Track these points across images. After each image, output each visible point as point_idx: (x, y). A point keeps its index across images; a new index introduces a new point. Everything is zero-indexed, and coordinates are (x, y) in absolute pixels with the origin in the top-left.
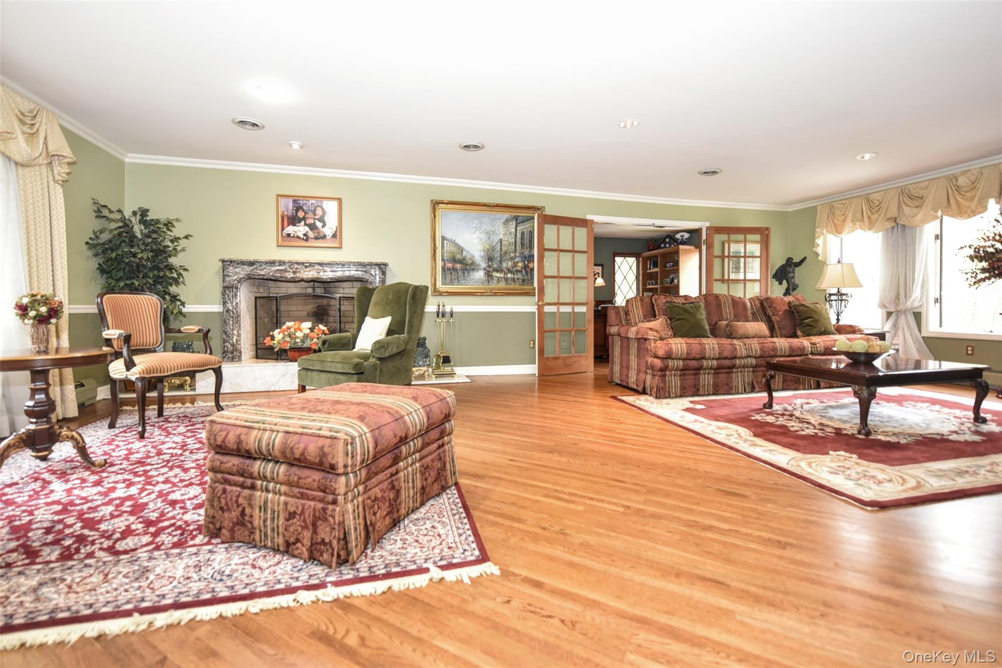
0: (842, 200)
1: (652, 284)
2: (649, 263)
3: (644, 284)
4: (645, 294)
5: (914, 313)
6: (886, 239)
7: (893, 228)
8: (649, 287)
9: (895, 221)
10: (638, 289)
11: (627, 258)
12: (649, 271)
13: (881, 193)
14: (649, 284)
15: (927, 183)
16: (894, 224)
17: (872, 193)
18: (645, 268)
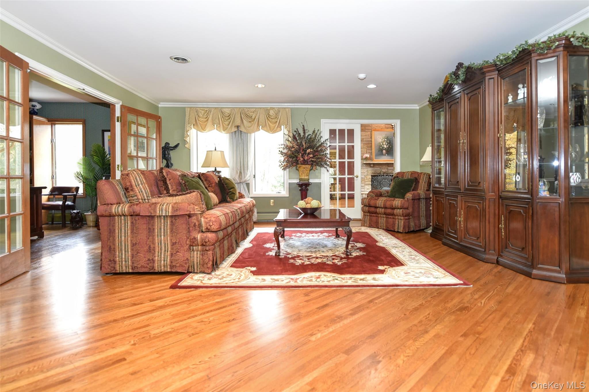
0: (204, 108)
5: (246, 183)
6: (231, 139)
7: (235, 132)
9: (238, 128)
13: (230, 109)
15: (254, 109)
16: (236, 129)
17: (224, 108)
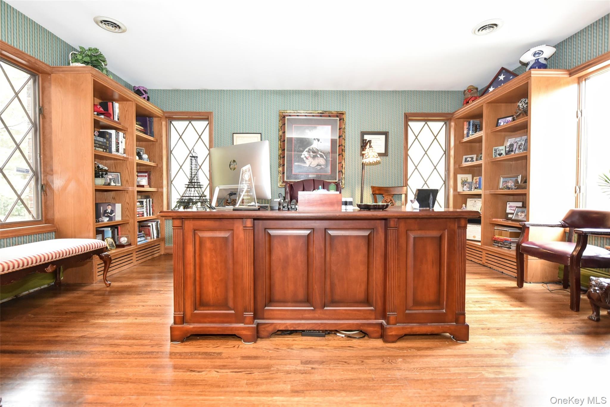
1: (472, 160)
2: (466, 127)
3: (457, 161)
4: (460, 177)
8: (465, 164)
10: (448, 170)
11: (429, 123)
12: (466, 139)
14: (466, 161)
18: (459, 135)
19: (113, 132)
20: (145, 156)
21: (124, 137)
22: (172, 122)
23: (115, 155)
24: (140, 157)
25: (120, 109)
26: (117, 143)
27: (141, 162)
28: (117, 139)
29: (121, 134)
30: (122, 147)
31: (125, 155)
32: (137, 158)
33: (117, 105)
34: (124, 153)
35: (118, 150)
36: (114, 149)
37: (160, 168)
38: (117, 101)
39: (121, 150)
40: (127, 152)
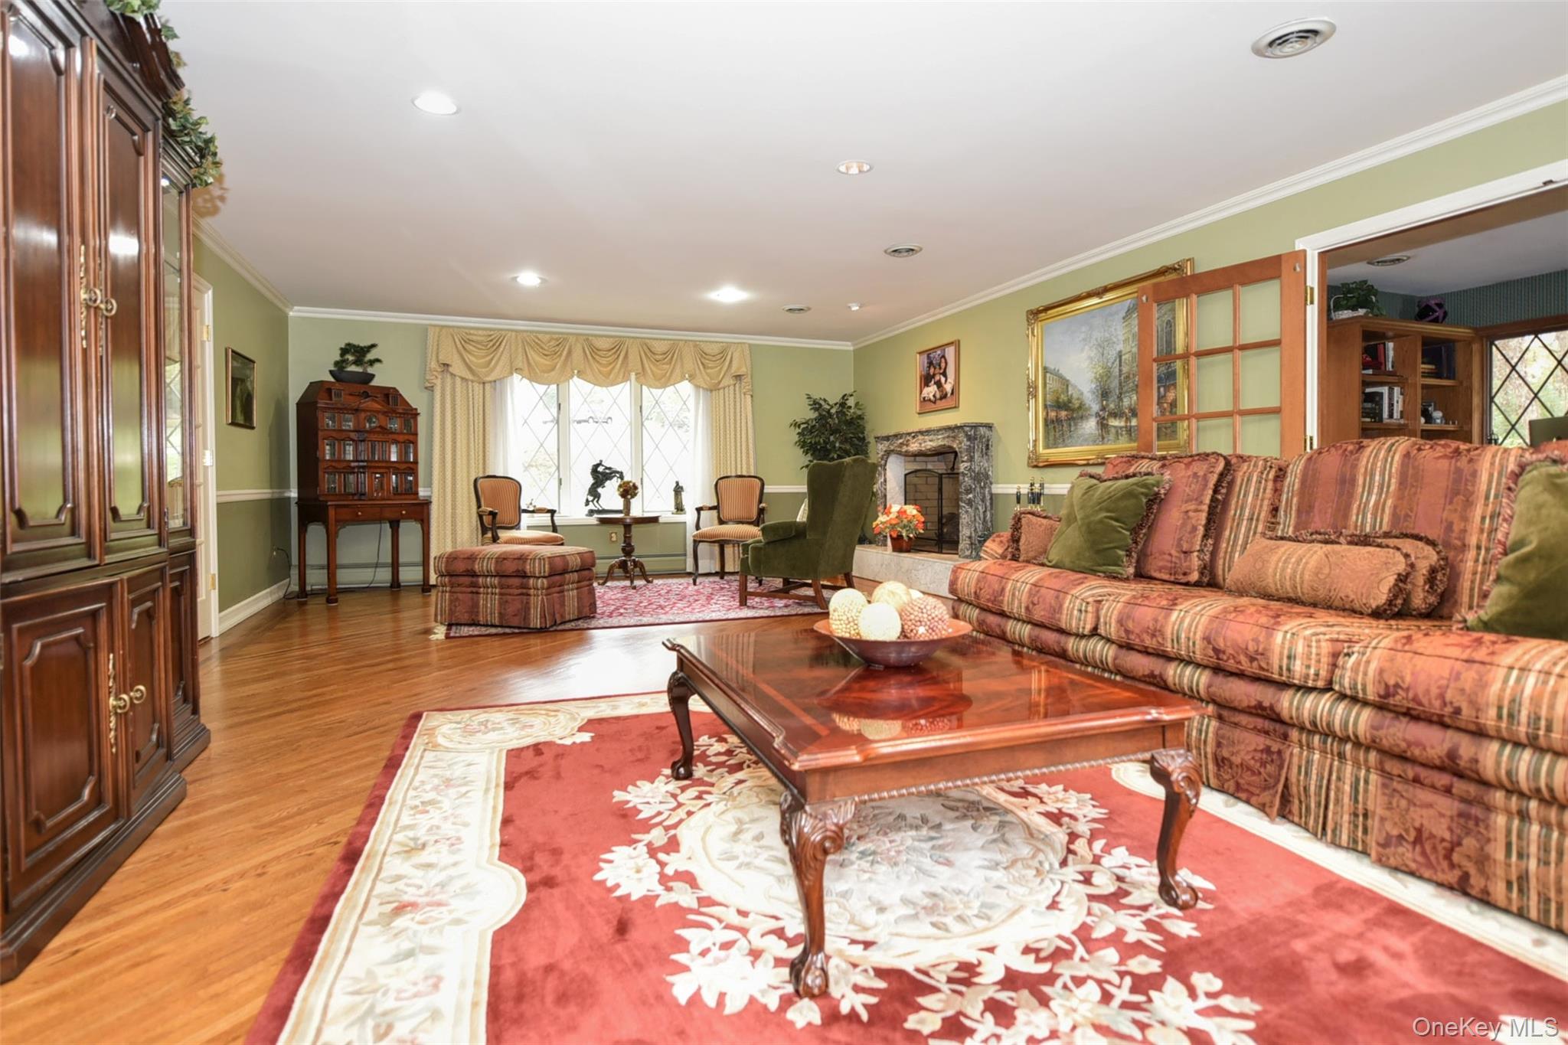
19: (1385, 390)
20: (1438, 415)
21: (1402, 394)
22: (1497, 342)
23: (1387, 424)
24: (1429, 419)
25: (1395, 349)
26: (1391, 405)
27: (1429, 427)
28: (1391, 398)
29: (1397, 390)
30: (1398, 408)
31: (1402, 421)
32: (1423, 420)
33: (1391, 345)
34: (1402, 417)
35: (1391, 416)
36: (1386, 414)
37: (1466, 432)
38: (1391, 339)
39: (1396, 415)
40: (1405, 416)
